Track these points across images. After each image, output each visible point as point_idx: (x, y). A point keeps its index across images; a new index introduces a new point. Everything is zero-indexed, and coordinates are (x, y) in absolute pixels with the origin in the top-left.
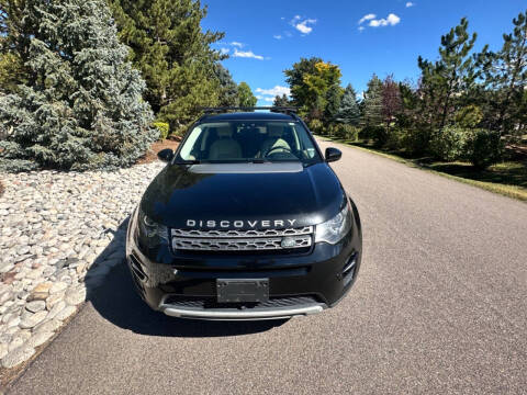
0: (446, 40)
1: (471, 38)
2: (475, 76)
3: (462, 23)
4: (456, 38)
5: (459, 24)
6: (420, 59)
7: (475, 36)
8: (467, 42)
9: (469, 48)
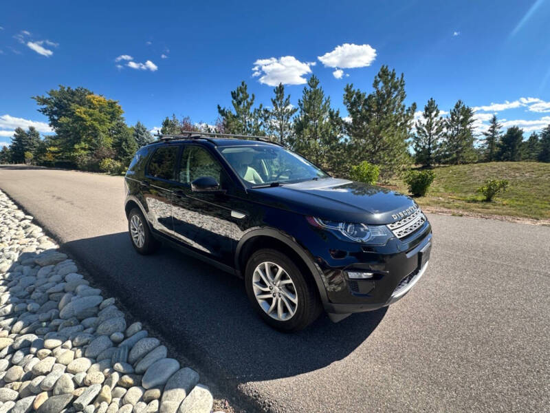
0: (234, 95)
1: (251, 97)
2: (260, 125)
3: (243, 85)
4: (241, 95)
5: (241, 85)
6: (219, 108)
7: (253, 96)
8: (249, 100)
9: (251, 104)
